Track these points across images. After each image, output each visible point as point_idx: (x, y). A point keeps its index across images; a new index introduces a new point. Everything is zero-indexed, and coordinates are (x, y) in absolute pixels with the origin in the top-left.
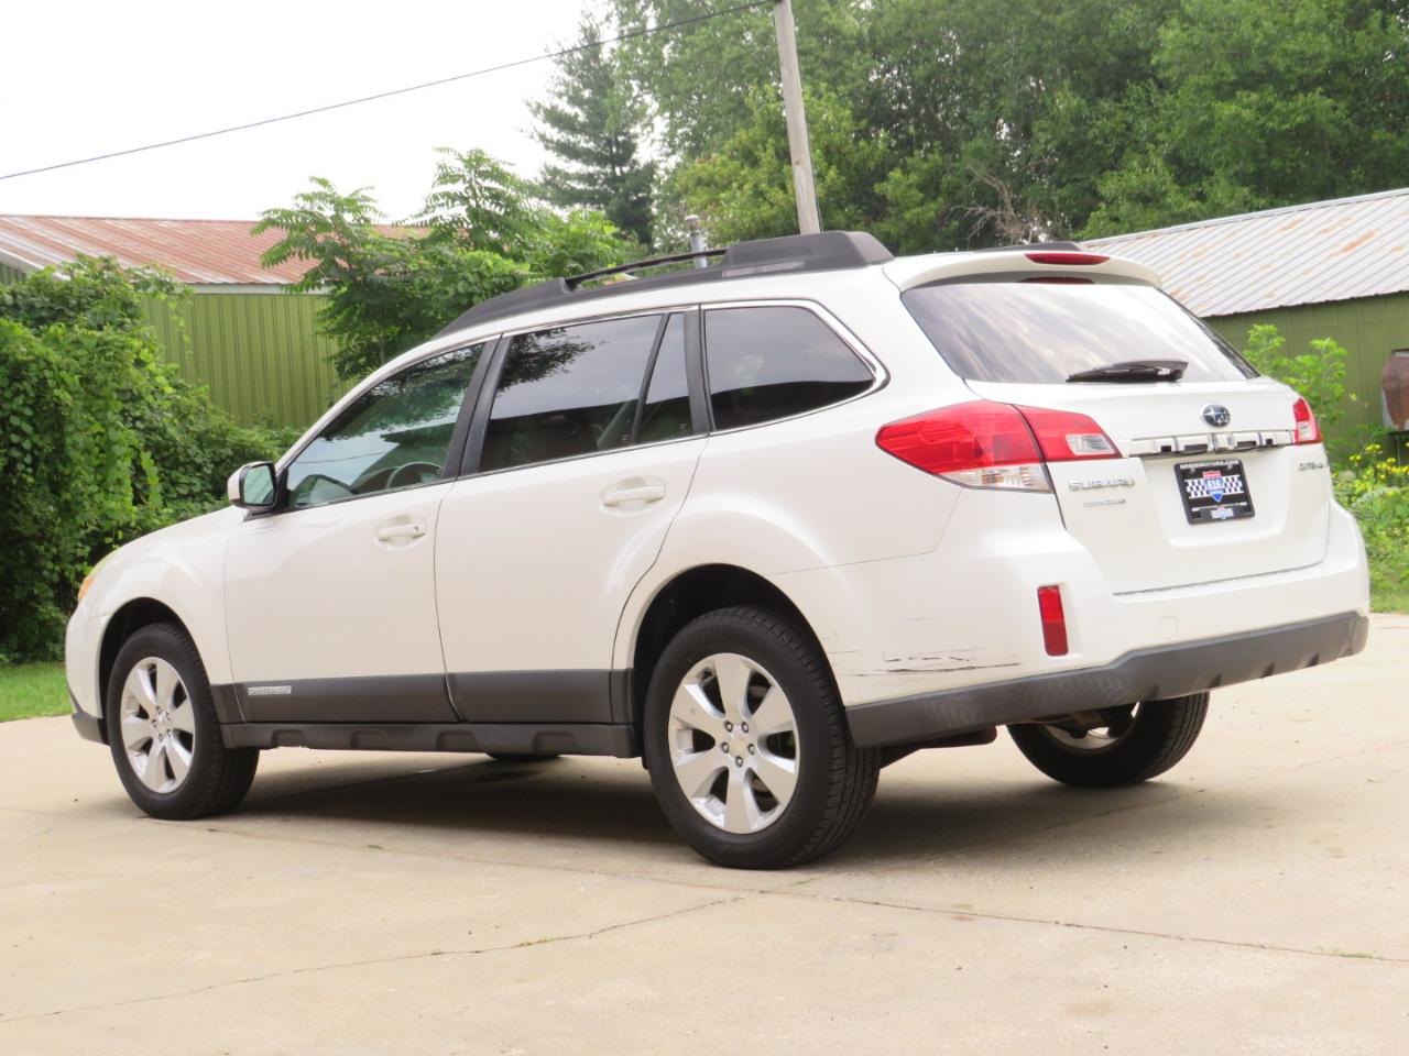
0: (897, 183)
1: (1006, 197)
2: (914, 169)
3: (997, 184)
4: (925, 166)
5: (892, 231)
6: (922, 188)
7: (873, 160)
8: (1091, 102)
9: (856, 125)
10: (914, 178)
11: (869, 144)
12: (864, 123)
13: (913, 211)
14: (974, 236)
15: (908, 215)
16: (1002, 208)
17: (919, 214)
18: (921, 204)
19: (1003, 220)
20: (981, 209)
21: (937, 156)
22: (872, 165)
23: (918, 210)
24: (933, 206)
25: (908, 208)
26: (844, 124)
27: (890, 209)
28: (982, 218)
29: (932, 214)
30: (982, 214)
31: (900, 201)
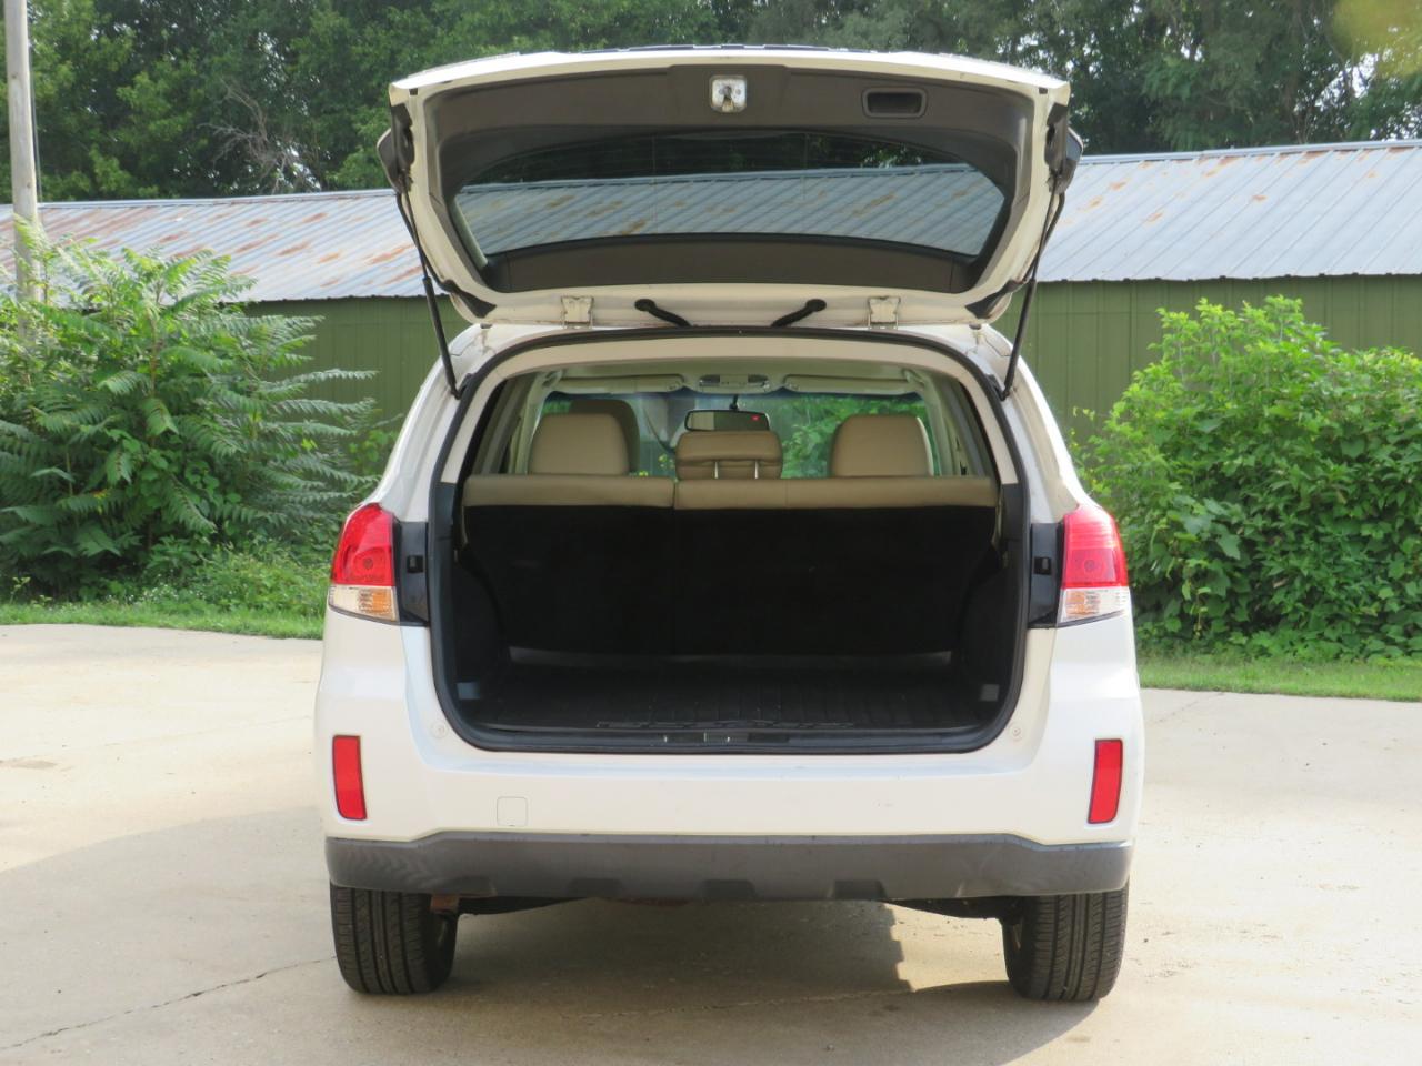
0: (143, 90)
1: (261, 119)
2: (162, 75)
3: (251, 103)
4: (176, 74)
5: (132, 141)
6: (168, 96)
7: (116, 60)
8: (359, 24)
9: (100, 18)
10: (162, 85)
11: (112, 42)
12: (108, 16)
13: (158, 123)
14: (221, 159)
15: (152, 127)
16: (255, 130)
17: (165, 126)
18: (166, 116)
19: (255, 145)
20: (230, 130)
21: (191, 64)
22: (114, 67)
23: (165, 122)
24: (181, 119)
25: (152, 118)
26: (84, 15)
27: (132, 117)
28: (233, 140)
29: (179, 128)
30: (232, 136)
31: (144, 110)
